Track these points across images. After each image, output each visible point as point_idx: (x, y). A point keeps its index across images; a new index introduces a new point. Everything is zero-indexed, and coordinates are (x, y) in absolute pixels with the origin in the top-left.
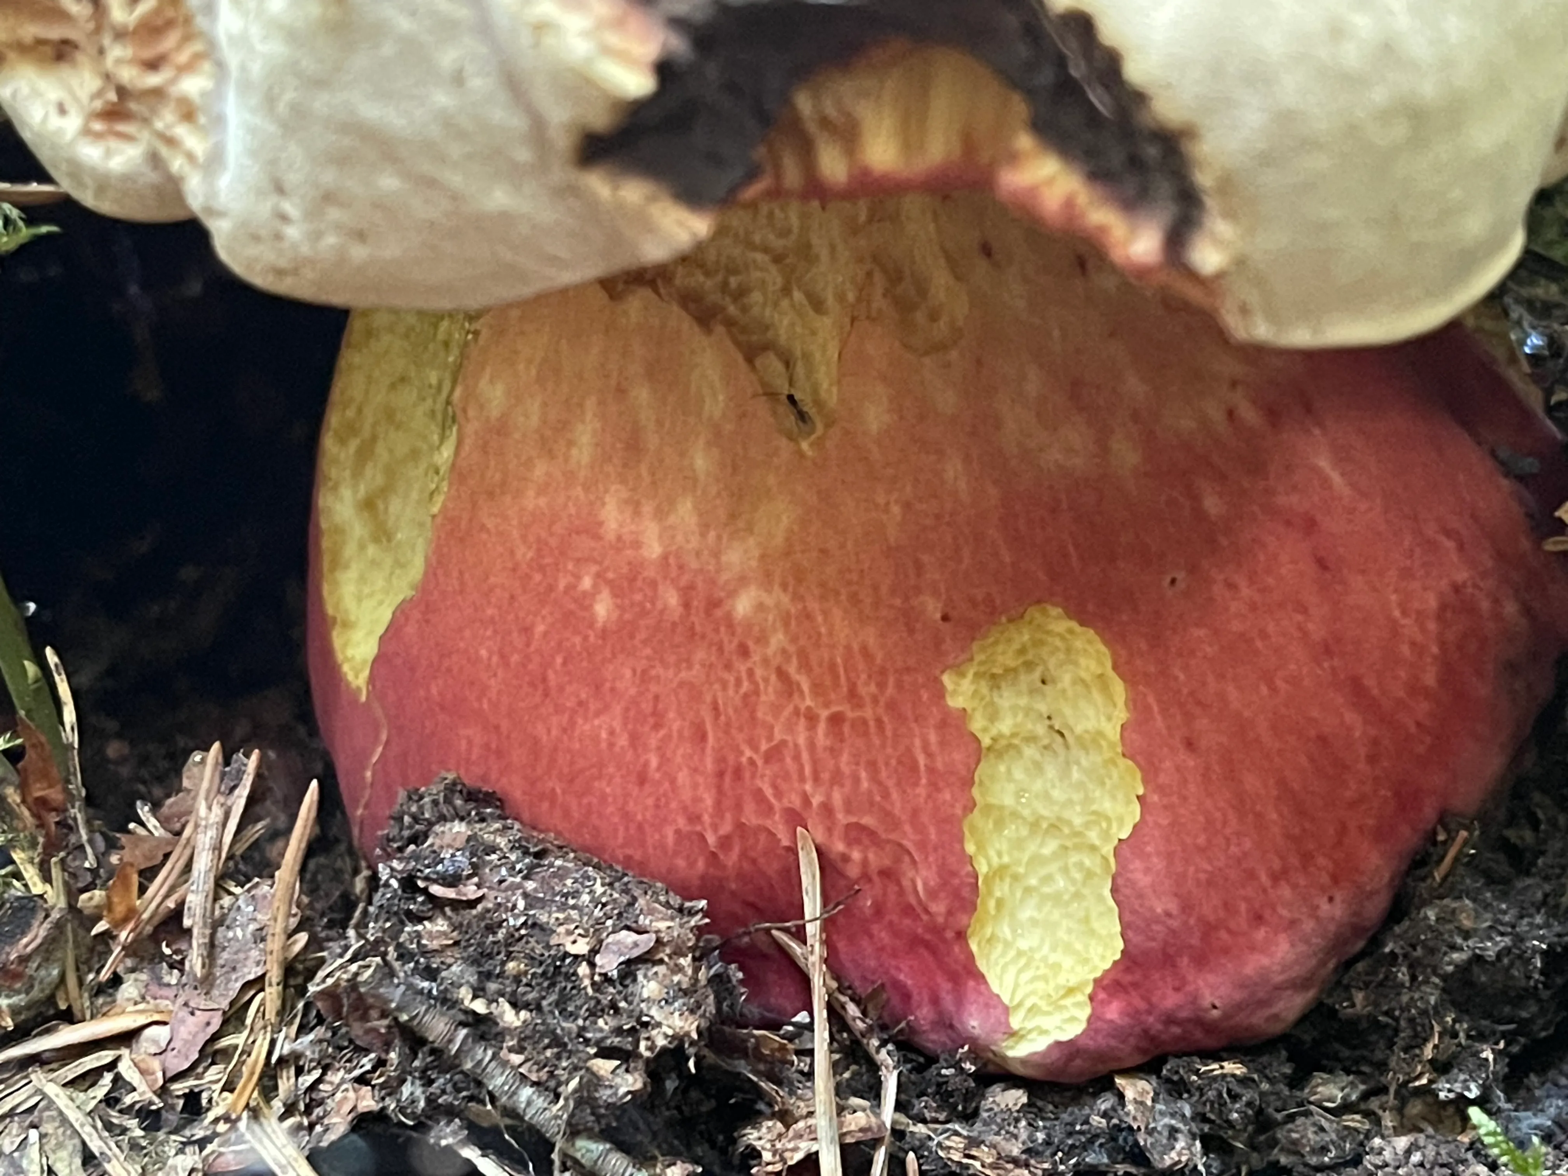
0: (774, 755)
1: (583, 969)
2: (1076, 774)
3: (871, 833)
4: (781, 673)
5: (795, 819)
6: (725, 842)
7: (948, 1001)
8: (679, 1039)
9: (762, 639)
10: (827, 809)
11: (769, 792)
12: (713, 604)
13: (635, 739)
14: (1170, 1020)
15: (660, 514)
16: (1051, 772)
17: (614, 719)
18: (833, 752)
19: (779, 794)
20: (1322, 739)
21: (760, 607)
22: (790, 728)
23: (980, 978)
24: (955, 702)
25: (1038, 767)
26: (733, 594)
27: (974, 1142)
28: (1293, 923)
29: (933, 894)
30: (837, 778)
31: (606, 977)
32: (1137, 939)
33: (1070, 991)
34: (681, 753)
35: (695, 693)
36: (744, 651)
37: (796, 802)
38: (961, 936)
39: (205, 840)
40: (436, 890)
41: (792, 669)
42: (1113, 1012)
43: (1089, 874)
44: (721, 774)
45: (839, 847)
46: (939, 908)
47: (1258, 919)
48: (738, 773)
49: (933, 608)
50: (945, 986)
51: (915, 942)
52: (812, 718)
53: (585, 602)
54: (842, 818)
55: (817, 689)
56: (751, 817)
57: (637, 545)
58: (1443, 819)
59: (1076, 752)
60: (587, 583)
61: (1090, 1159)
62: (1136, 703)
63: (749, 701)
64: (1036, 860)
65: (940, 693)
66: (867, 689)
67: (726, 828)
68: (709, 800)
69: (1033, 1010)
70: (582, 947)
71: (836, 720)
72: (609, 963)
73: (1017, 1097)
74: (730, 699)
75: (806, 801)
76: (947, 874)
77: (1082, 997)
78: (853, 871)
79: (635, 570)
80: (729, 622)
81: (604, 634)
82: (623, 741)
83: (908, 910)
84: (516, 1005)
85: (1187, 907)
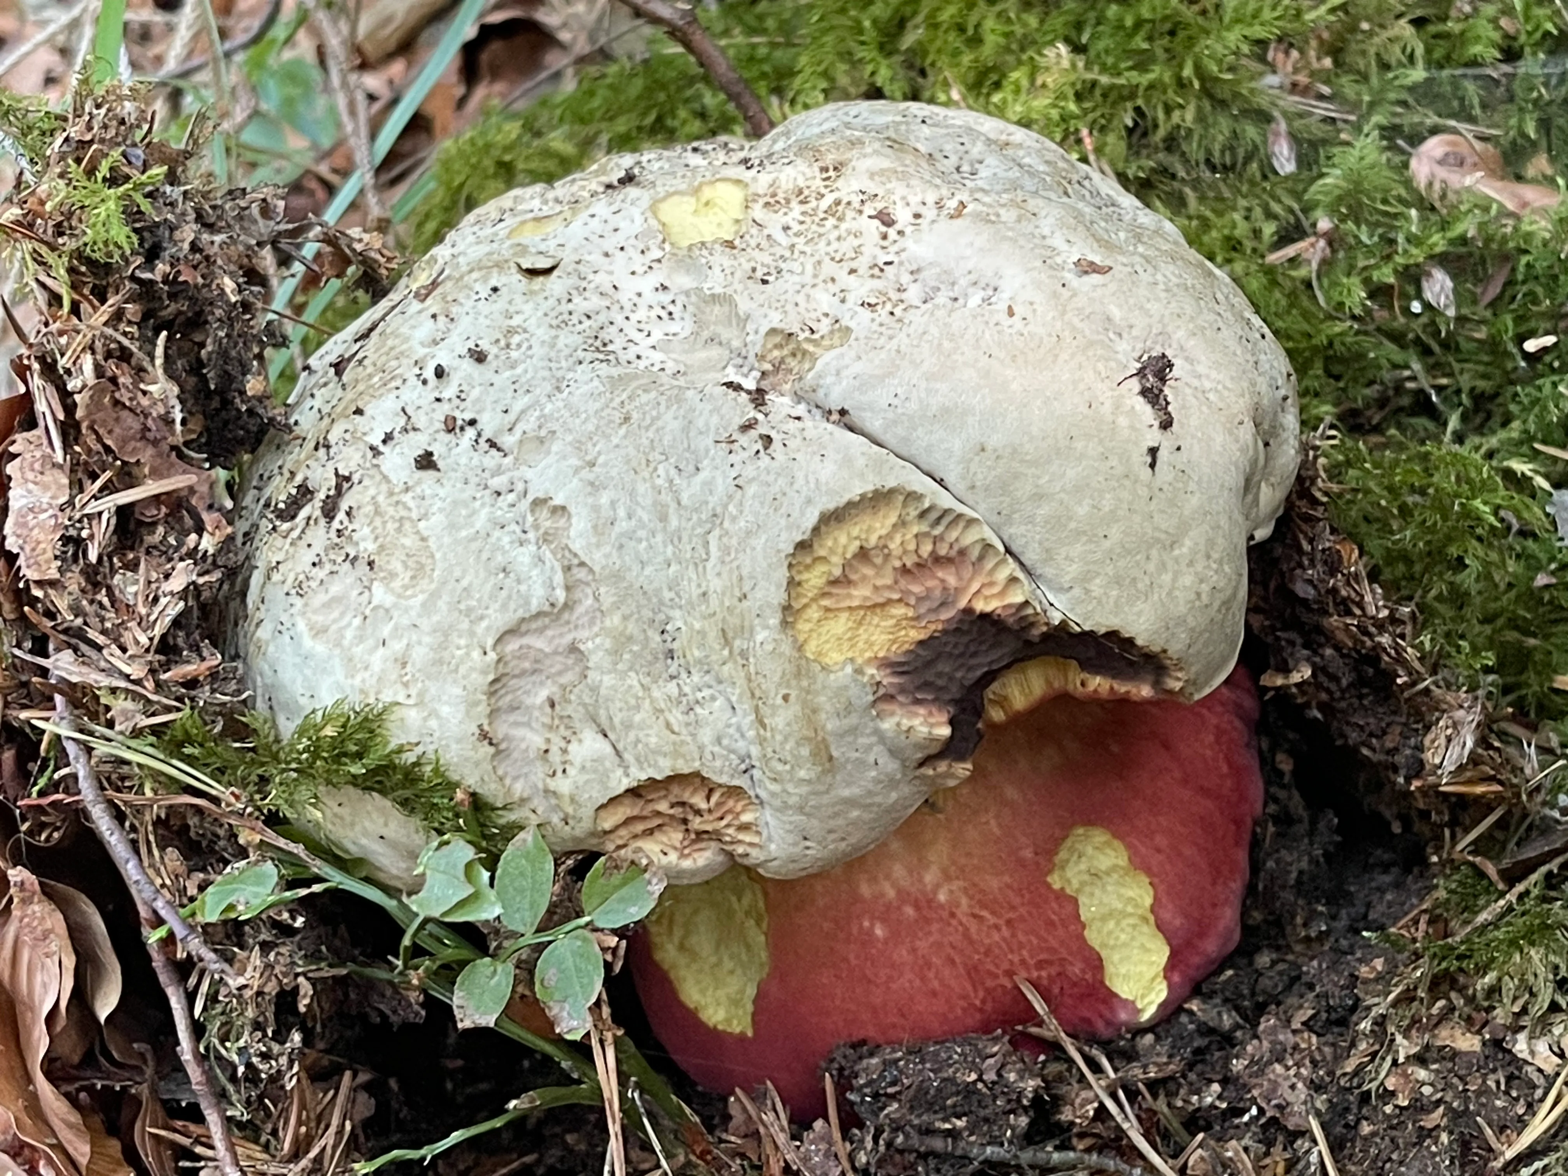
0: (987, 953)
1: (980, 1085)
2: (1109, 888)
3: (1046, 962)
4: (975, 916)
5: (1010, 974)
6: (983, 1002)
7: (1107, 1013)
8: (1036, 1091)
9: (958, 905)
10: (1023, 962)
11: (992, 968)
12: (930, 902)
13: (923, 979)
14: (1198, 968)
15: (888, 877)
16: (1097, 892)
17: (909, 975)
18: (1014, 935)
19: (997, 966)
20: (1202, 818)
21: (951, 892)
22: (988, 935)
23: (1116, 995)
24: (1057, 886)
25: (1092, 894)
26: (935, 892)
27: (1145, 1067)
28: (1227, 899)
29: (1083, 971)
30: (1021, 946)
31: (994, 1083)
32: (1175, 942)
33: (1153, 979)
34: (946, 972)
35: (939, 945)
36: (953, 915)
37: (1005, 966)
38: (1102, 982)
39: (775, 1130)
40: (890, 1090)
41: (977, 911)
42: (1176, 978)
43: (1134, 926)
44: (969, 973)
45: (1035, 974)
46: (1088, 976)
47: (1214, 905)
48: (975, 968)
49: (1028, 854)
50: (1102, 1007)
51: (1082, 997)
52: (997, 927)
53: (870, 933)
54: (1032, 962)
55: (993, 913)
56: (990, 983)
57: (882, 895)
58: (1256, 823)
59: (1106, 879)
60: (866, 924)
61: (1195, 1044)
62: (1129, 847)
63: (966, 935)
64: (1110, 933)
65: (1049, 886)
66: (1017, 901)
67: (981, 994)
68: (969, 988)
69: (1143, 997)
70: (974, 1076)
71: (1009, 922)
72: (990, 1076)
73: (1149, 1038)
74: (956, 939)
75: (1011, 962)
76: (1086, 960)
77: (1160, 978)
78: (1045, 982)
79: (888, 907)
80: (941, 906)
81: (886, 942)
82: (917, 983)
83: (1075, 984)
84: (959, 1117)
85: (1186, 916)
